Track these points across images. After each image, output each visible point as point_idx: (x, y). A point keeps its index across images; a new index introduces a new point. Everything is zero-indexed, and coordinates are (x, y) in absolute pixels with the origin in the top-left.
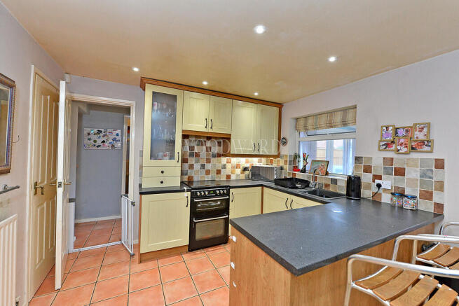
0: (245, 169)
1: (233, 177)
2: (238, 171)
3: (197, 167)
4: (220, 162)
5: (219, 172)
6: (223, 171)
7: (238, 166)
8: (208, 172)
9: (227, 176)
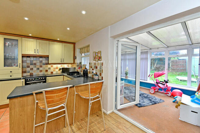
0: (60, 69)
1: (54, 73)
2: (57, 70)
3: (35, 69)
4: (47, 67)
5: (47, 71)
6: (49, 70)
7: (57, 68)
8: (41, 71)
9: (51, 72)
